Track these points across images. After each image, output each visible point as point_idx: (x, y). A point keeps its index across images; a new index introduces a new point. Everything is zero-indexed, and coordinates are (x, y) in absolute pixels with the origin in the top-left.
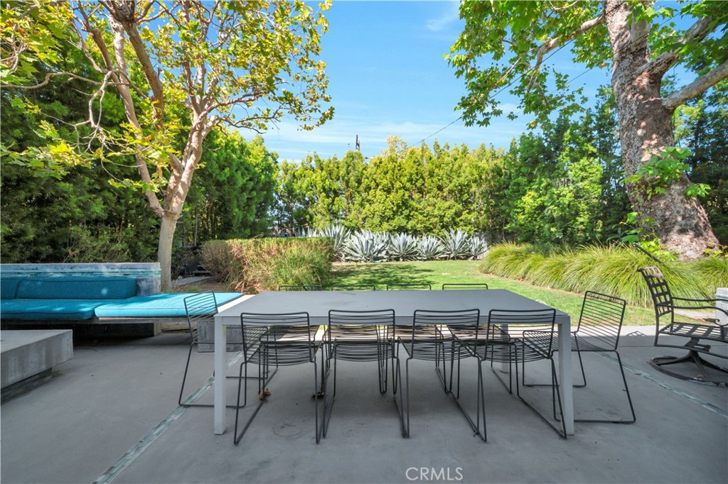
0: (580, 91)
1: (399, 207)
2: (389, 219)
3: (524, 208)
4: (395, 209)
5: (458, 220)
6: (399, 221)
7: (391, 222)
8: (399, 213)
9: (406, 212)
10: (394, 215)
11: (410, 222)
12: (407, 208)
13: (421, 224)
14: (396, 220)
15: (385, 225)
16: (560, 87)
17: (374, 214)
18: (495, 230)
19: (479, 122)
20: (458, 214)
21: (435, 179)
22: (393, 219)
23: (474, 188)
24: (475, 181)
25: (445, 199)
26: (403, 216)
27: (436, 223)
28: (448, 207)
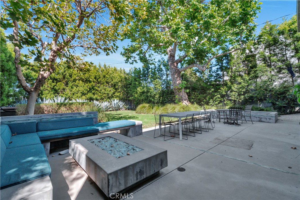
0: (154, 59)
1: (90, 89)
2: (85, 94)
3: (137, 92)
4: (88, 90)
5: (113, 95)
6: (90, 95)
7: (86, 95)
8: (90, 92)
9: (93, 92)
10: (88, 92)
11: (95, 96)
12: (94, 90)
13: (100, 96)
14: (88, 95)
15: (84, 97)
16: (149, 57)
17: (78, 92)
18: (125, 99)
19: (130, 63)
20: (114, 93)
21: (106, 79)
22: (87, 94)
23: (120, 84)
24: (120, 81)
25: (109, 87)
26: (92, 93)
27: (106, 96)
28: (110, 90)
